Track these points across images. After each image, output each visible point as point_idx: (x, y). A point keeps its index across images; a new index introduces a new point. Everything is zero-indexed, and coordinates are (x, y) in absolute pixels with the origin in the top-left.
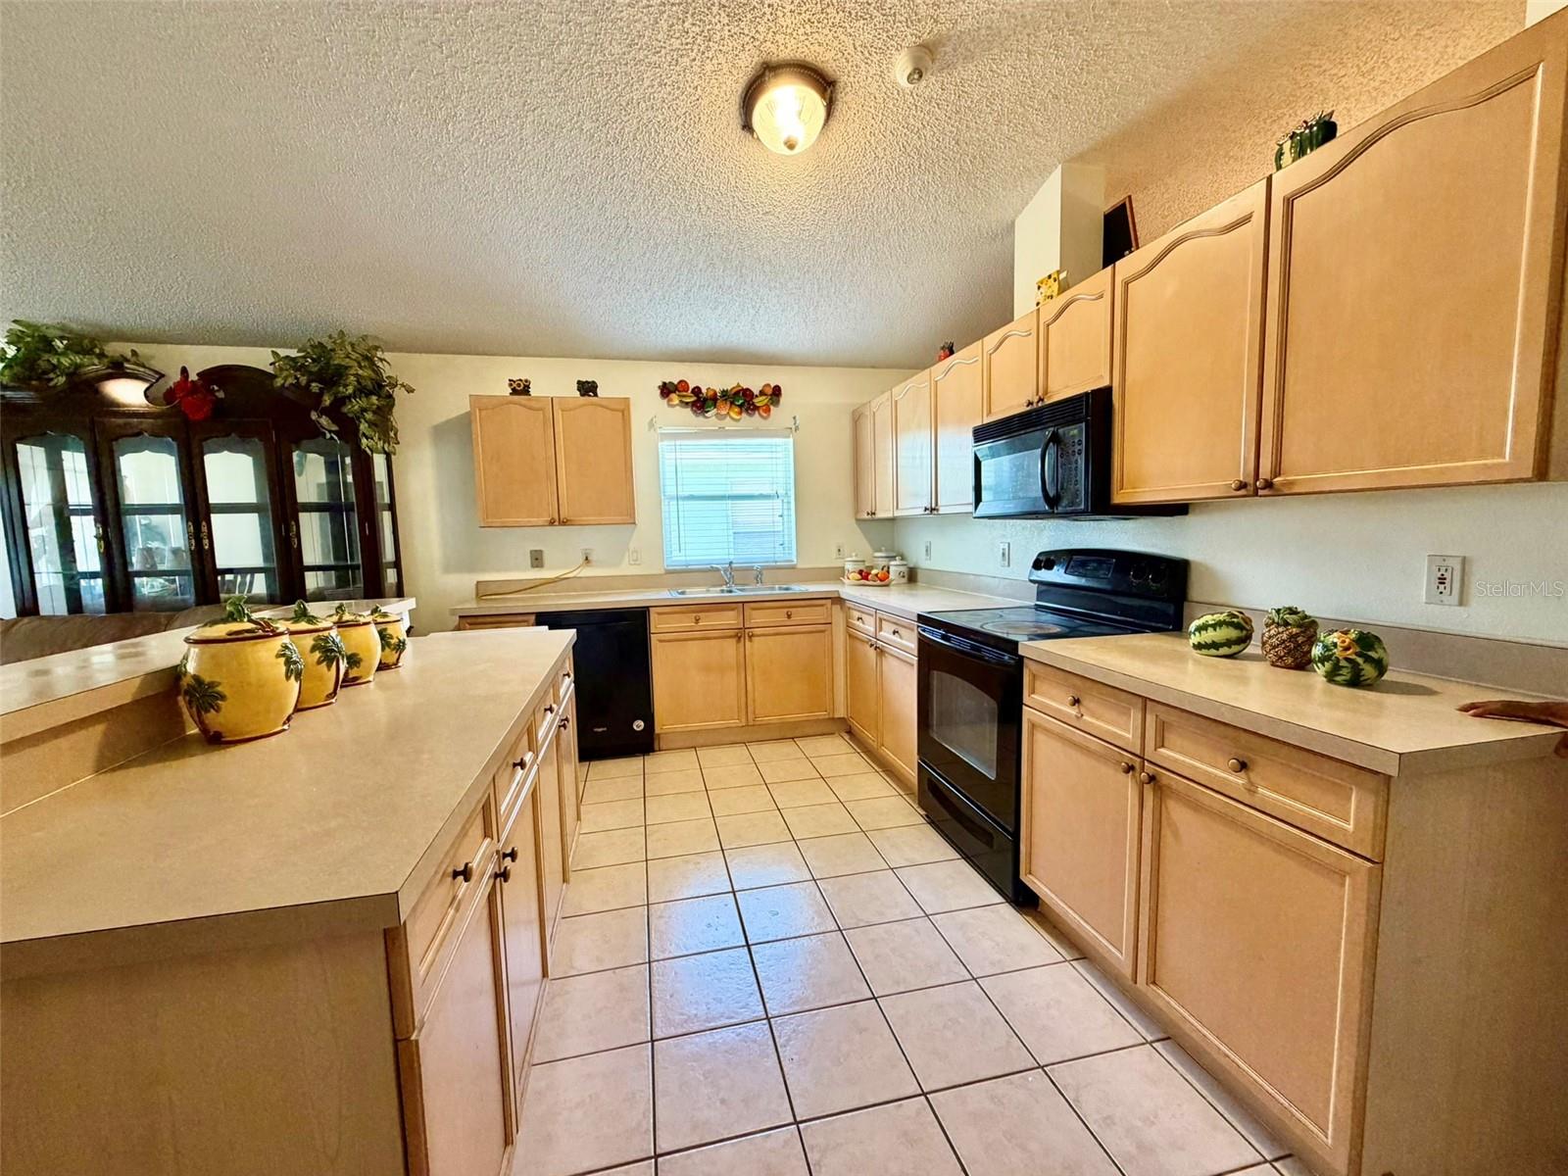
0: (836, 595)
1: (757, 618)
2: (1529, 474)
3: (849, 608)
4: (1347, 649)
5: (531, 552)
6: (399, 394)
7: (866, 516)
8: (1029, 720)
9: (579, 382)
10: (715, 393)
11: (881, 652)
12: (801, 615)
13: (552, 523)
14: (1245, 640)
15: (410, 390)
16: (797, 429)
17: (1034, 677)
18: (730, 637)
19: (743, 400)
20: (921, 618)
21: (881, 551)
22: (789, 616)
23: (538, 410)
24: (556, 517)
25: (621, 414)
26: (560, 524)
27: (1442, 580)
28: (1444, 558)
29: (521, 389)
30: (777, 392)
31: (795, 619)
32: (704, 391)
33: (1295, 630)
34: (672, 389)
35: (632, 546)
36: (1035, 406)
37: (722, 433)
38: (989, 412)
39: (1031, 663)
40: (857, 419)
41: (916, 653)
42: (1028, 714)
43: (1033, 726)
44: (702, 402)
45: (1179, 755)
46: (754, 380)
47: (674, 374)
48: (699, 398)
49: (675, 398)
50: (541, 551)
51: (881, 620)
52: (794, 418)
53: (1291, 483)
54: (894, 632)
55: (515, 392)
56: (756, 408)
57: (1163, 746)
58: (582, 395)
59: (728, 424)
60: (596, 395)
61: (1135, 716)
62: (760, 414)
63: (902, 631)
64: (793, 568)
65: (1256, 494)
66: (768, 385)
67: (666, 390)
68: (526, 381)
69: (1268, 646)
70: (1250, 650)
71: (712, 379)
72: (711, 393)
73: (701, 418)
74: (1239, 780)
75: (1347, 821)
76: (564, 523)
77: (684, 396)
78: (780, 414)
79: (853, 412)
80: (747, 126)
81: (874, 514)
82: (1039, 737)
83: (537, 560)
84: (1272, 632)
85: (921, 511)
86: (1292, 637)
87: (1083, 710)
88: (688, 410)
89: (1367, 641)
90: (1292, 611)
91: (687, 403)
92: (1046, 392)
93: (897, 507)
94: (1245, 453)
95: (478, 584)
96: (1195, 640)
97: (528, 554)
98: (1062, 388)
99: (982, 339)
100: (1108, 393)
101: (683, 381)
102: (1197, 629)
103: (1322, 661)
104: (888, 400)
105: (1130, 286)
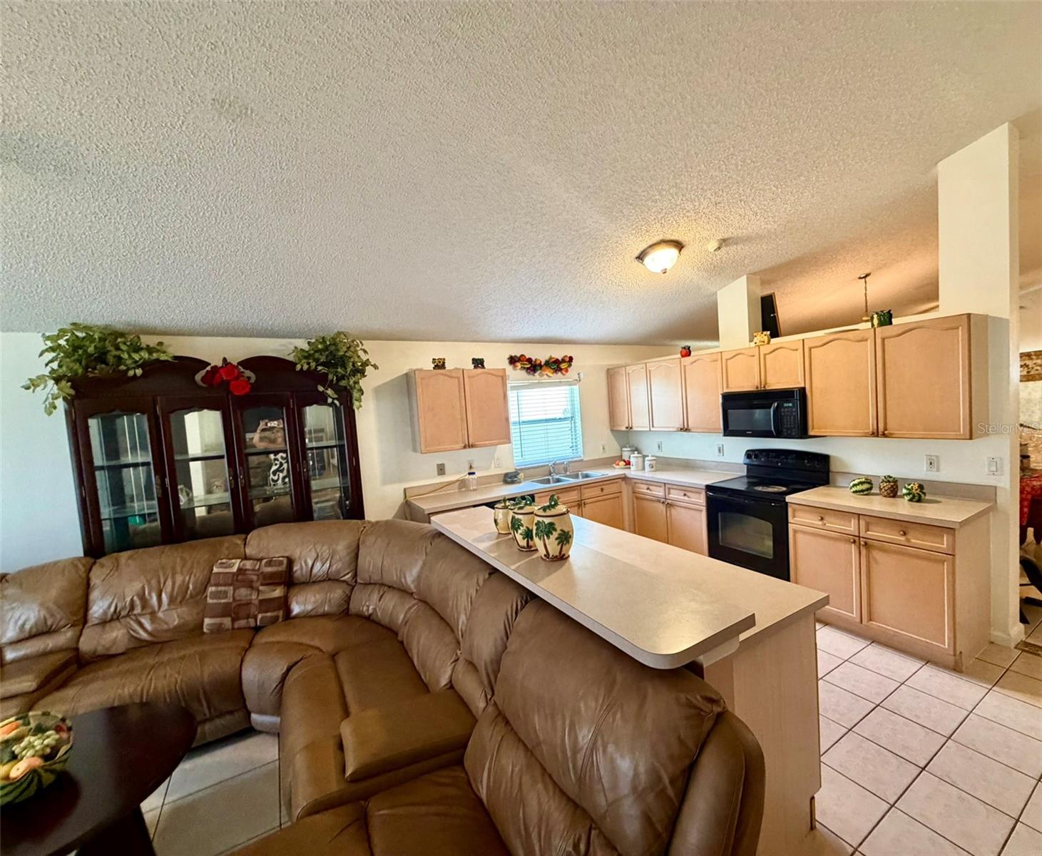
0: (623, 476)
1: (588, 493)
2: (968, 437)
3: (635, 483)
4: (916, 490)
5: (438, 465)
6: (369, 369)
7: (624, 429)
8: (793, 529)
10: (541, 362)
11: (669, 506)
12: (608, 489)
13: (465, 447)
14: (871, 489)
15: (375, 367)
16: (580, 381)
17: (794, 511)
18: (574, 506)
19: (557, 365)
20: (709, 488)
21: (626, 447)
22: (602, 490)
23: (455, 378)
24: (467, 443)
25: (501, 379)
26: (469, 447)
27: (931, 464)
28: (931, 456)
29: (440, 365)
30: (571, 359)
31: (605, 492)
32: (534, 360)
33: (892, 484)
34: (517, 360)
35: (496, 456)
36: (759, 389)
37: (540, 385)
38: (728, 387)
39: (793, 505)
40: (611, 374)
41: (704, 504)
42: (791, 527)
43: (795, 532)
44: (533, 367)
45: (876, 533)
46: (558, 353)
47: (517, 351)
48: (532, 365)
49: (519, 365)
50: (443, 464)
51: (669, 489)
52: (579, 374)
53: (892, 434)
54: (685, 495)
55: (436, 367)
56: (561, 370)
57: (868, 531)
58: (475, 367)
59: (545, 379)
60: (483, 367)
61: (854, 522)
62: (562, 373)
63: (688, 494)
64: (581, 461)
65: (878, 436)
66: (566, 356)
67: (513, 360)
68: (444, 359)
69: (883, 490)
70: (873, 491)
71: (540, 354)
72: (538, 362)
73: (531, 376)
74: (903, 538)
75: (943, 544)
76: (473, 446)
77: (524, 364)
78: (572, 373)
79: (608, 370)
80: (641, 257)
81: (631, 428)
82: (799, 536)
83: (441, 470)
84: (885, 485)
85: (675, 429)
86: (892, 486)
87: (825, 522)
88: (524, 372)
89: (921, 486)
90: (891, 477)
91: (524, 368)
92: (766, 383)
93: (653, 426)
94: (872, 421)
95: (405, 489)
96: (854, 489)
97: (436, 466)
98: (776, 383)
99: (721, 352)
100: (803, 390)
101: (522, 355)
102: (854, 485)
103: (909, 494)
104: (643, 368)
105: (812, 350)
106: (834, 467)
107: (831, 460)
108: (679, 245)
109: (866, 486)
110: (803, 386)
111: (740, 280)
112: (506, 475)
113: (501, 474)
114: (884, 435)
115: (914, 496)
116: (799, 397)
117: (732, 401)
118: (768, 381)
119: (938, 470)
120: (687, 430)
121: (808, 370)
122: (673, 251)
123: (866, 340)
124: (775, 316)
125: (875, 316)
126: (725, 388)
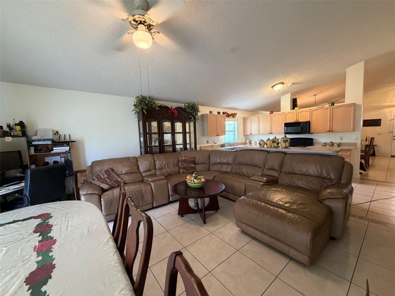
2: (353, 131)
7: (249, 134)
9: (218, 112)
10: (230, 114)
19: (233, 115)
23: (215, 116)
24: (217, 134)
25: (224, 118)
26: (217, 136)
27: (341, 139)
28: (341, 137)
29: (211, 113)
30: (236, 114)
32: (228, 113)
36: (296, 122)
38: (286, 121)
40: (245, 120)
44: (228, 116)
46: (234, 112)
49: (225, 115)
50: (208, 141)
53: (334, 131)
58: (218, 114)
59: (230, 119)
60: (220, 114)
62: (234, 118)
64: (237, 143)
65: (330, 132)
67: (224, 113)
68: (212, 111)
69: (330, 145)
70: (327, 145)
71: (230, 112)
73: (227, 118)
75: (348, 154)
78: (236, 118)
79: (244, 118)
81: (252, 134)
85: (267, 134)
86: (332, 144)
89: (340, 143)
90: (331, 142)
92: (298, 120)
93: (259, 133)
94: (328, 128)
95: (200, 147)
96: (322, 145)
97: (206, 141)
98: (301, 120)
99: (284, 113)
100: (309, 122)
101: (226, 112)
102: (322, 144)
103: (337, 145)
104: (257, 117)
105: (313, 112)
106: (314, 141)
107: (314, 139)
108: (283, 83)
109: (325, 144)
110: (309, 120)
111: (289, 94)
112: (222, 145)
113: (220, 145)
114: (332, 131)
115: (339, 145)
116: (308, 124)
117: (287, 125)
118: (299, 120)
119: (343, 140)
120: (272, 133)
121: (311, 116)
122: (282, 85)
123: (328, 109)
124: (296, 104)
125: (330, 103)
126: (285, 121)
